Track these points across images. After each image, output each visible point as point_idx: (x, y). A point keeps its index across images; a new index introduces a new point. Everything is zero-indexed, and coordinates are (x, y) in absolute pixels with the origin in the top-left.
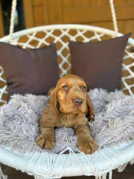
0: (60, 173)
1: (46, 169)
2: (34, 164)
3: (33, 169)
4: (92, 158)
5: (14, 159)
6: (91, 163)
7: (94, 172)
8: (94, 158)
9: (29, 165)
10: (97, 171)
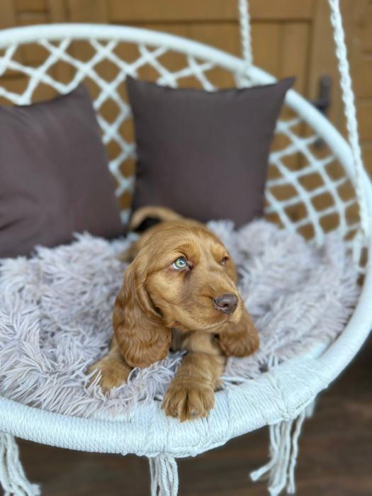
0: (224, 435)
1: (196, 435)
2: (166, 434)
3: (168, 444)
4: (274, 388)
5: (115, 434)
6: (277, 400)
7: (285, 414)
8: (278, 387)
9: (155, 438)
10: (290, 411)
